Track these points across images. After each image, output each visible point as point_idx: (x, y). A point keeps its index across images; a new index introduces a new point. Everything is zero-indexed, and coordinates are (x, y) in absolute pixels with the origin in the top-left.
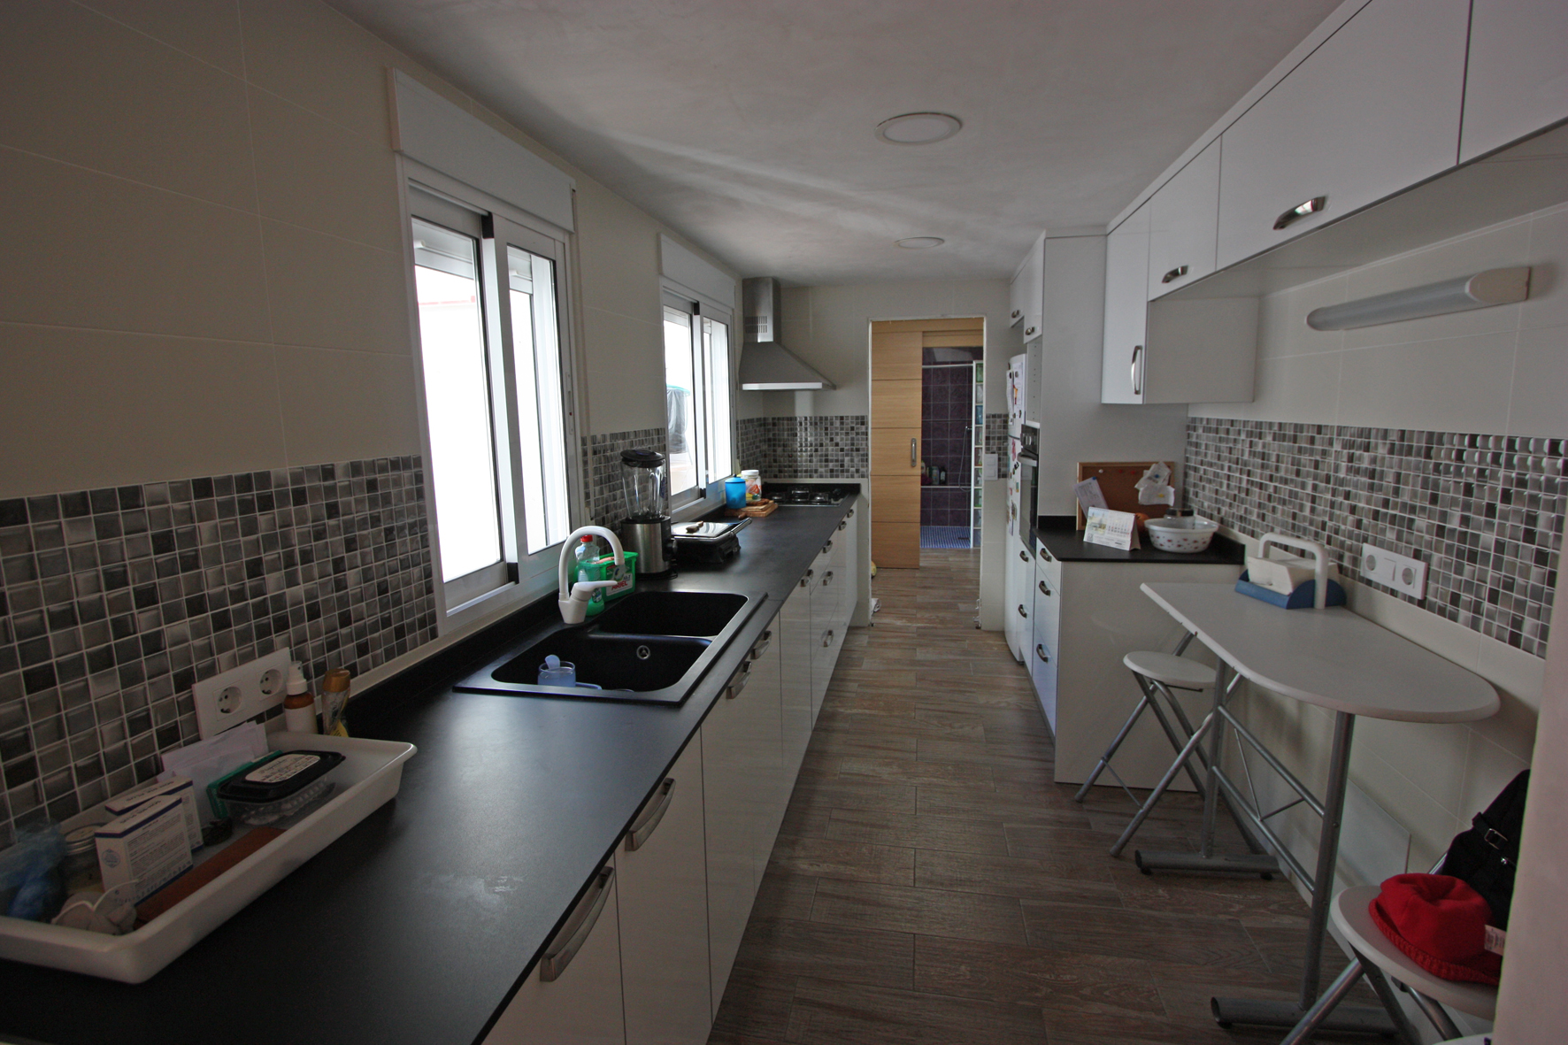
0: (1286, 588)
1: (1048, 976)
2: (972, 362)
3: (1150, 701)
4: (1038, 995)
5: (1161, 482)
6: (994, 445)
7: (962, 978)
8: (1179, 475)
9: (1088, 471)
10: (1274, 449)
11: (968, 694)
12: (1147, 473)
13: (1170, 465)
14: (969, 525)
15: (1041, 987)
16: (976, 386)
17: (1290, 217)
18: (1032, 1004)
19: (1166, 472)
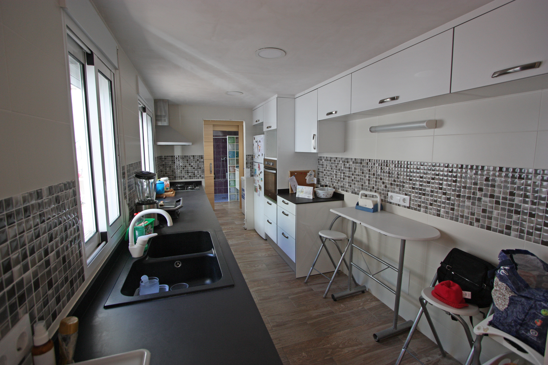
0: (371, 206)
1: (328, 346)
2: (227, 136)
3: (324, 245)
4: (329, 353)
5: (312, 176)
6: (249, 165)
7: (305, 357)
8: (317, 174)
9: (292, 174)
10: (353, 166)
11: (254, 254)
12: (309, 174)
13: (314, 171)
14: (228, 193)
15: (329, 350)
16: (229, 145)
17: (382, 102)
18: (329, 357)
19: (313, 173)
